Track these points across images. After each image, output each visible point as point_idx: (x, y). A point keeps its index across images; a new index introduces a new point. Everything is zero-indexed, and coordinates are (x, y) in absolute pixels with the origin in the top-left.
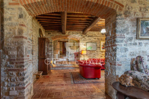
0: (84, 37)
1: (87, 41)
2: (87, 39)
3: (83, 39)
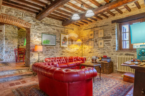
0: (38, 25)
1: (43, 31)
2: (43, 27)
3: (36, 26)
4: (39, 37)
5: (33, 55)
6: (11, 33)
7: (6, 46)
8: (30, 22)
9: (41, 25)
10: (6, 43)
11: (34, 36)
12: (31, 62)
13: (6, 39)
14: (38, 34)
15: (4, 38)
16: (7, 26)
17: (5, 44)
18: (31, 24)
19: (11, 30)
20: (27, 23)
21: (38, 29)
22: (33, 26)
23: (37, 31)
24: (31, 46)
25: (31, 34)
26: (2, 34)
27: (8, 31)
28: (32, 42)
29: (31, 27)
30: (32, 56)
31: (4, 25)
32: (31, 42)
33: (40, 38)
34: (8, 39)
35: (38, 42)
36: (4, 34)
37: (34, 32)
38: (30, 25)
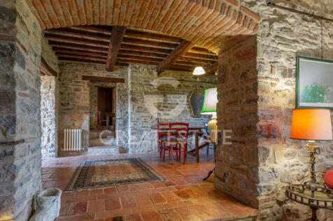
1: (301, 47)
4: (285, 73)
5: (267, 151)
6: (143, 83)
7: (133, 116)
8: (253, 9)
9: (291, 20)
10: (133, 109)
11: (269, 68)
12: (262, 184)
13: (133, 100)
14: (282, 60)
15: (130, 97)
16: (136, 68)
17: (131, 113)
18: (257, 15)
19: (144, 78)
20: (244, 14)
21: (282, 38)
22: (267, 23)
23: (281, 48)
24: (259, 113)
25: (258, 59)
26: (125, 87)
27: (137, 79)
28: (265, 95)
29: (260, 31)
30: (264, 160)
31: (130, 66)
32: (259, 94)
33: (290, 76)
34: (137, 98)
35: (284, 95)
36: (130, 86)
37: (269, 50)
38: (255, 20)
